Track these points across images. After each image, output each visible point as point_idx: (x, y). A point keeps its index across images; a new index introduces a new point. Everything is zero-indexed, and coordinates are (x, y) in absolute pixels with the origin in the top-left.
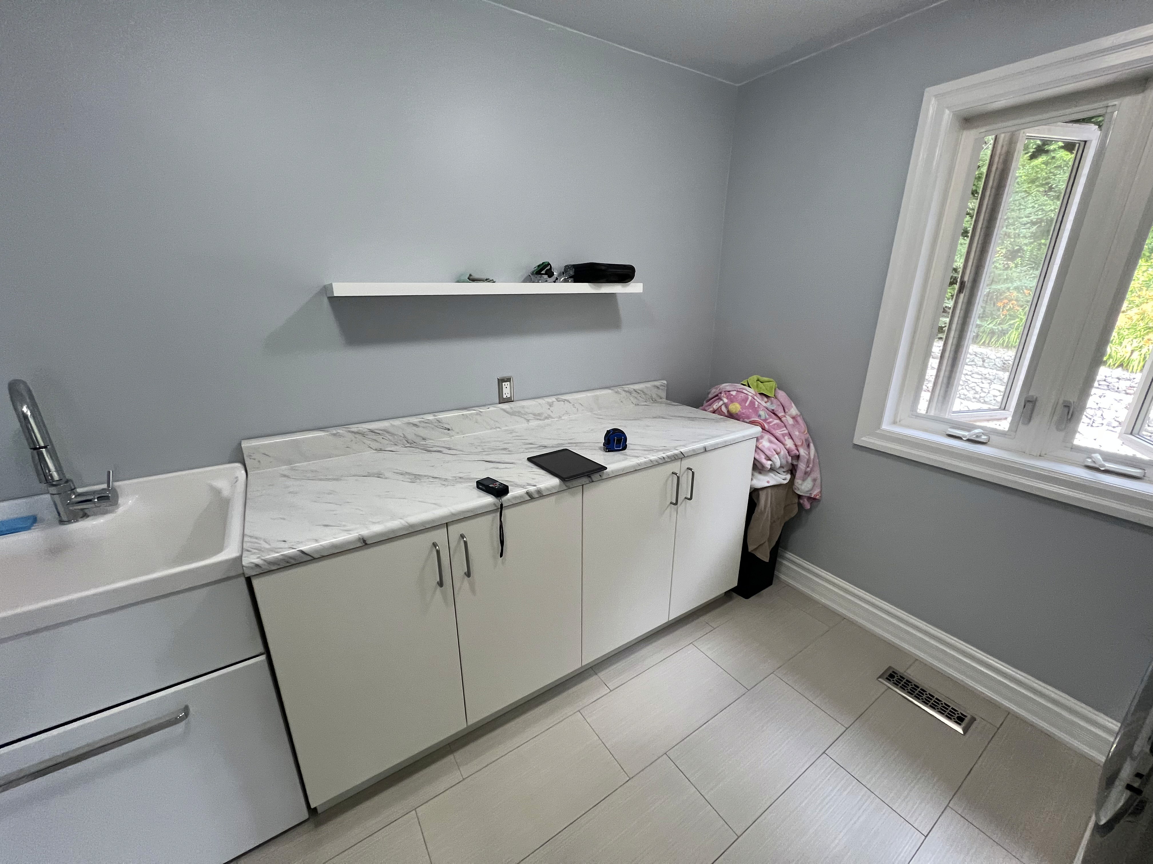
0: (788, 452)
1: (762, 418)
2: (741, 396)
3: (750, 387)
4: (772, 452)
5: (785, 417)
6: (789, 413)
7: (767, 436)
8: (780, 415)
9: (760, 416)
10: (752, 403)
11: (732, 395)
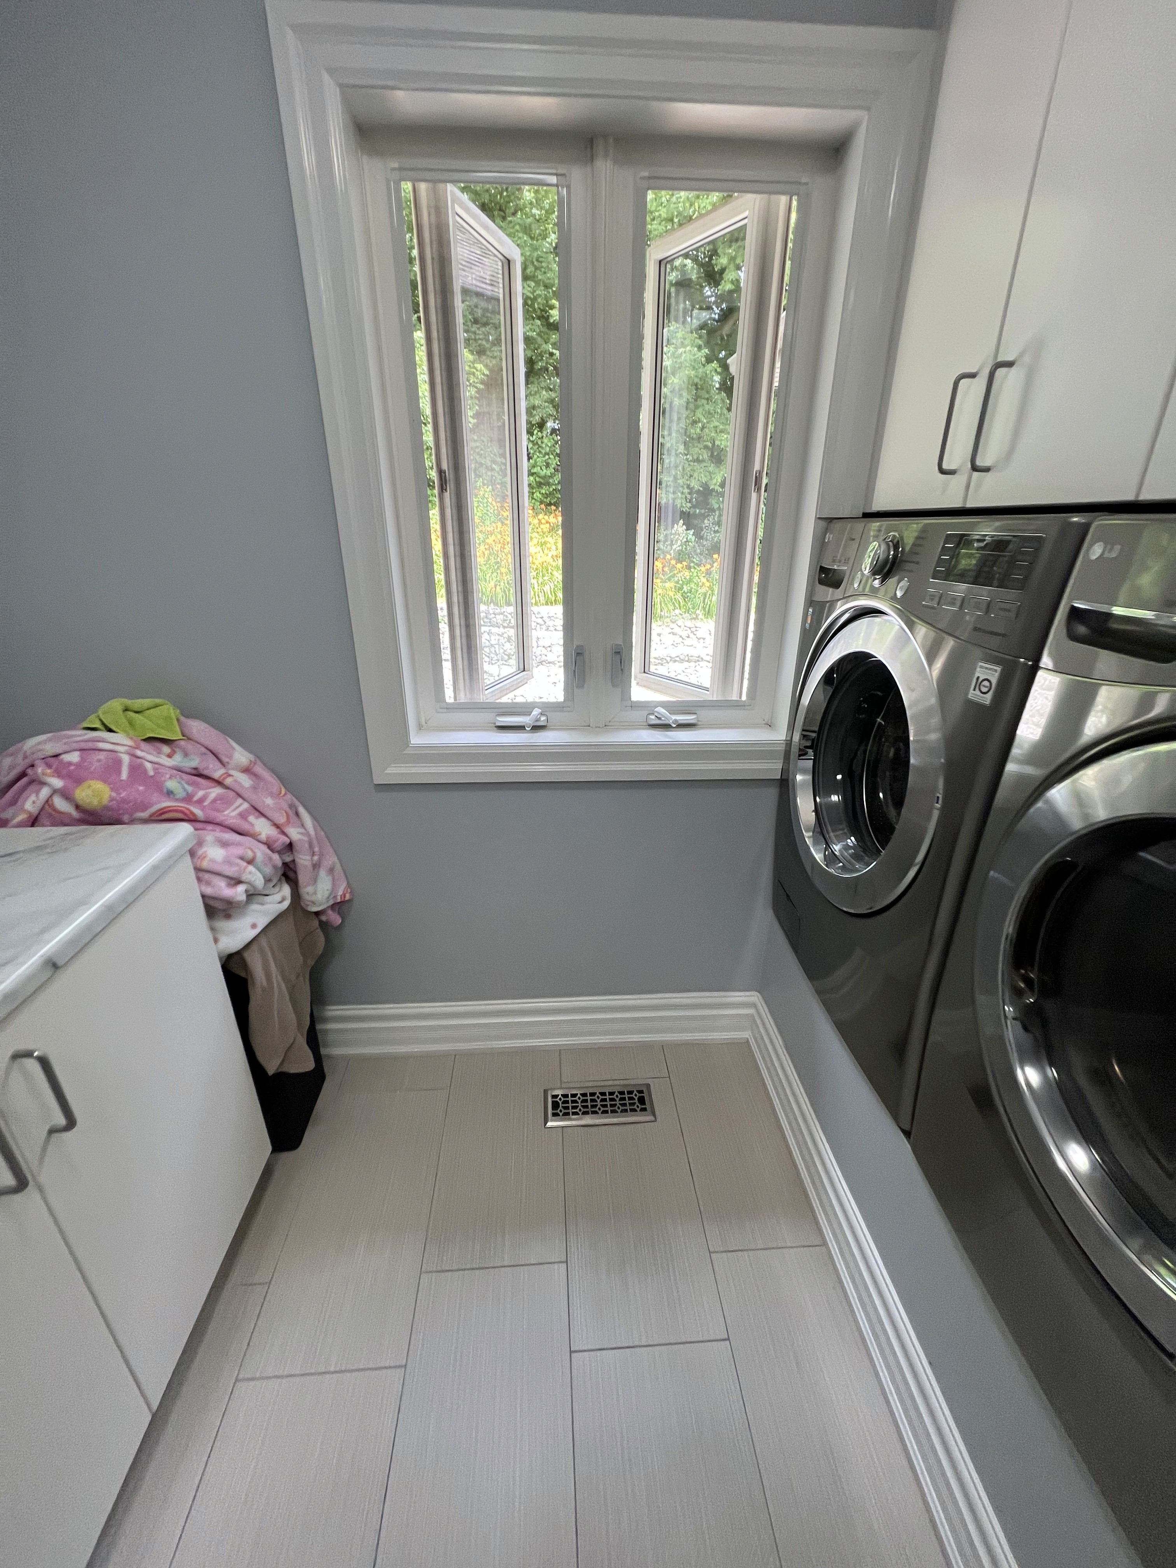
0: (269, 847)
1: (177, 797)
2: (99, 761)
3: (110, 730)
4: (238, 865)
5: (230, 775)
6: (233, 763)
7: (210, 835)
8: (217, 774)
9: (170, 793)
10: (136, 769)
11: (70, 764)
